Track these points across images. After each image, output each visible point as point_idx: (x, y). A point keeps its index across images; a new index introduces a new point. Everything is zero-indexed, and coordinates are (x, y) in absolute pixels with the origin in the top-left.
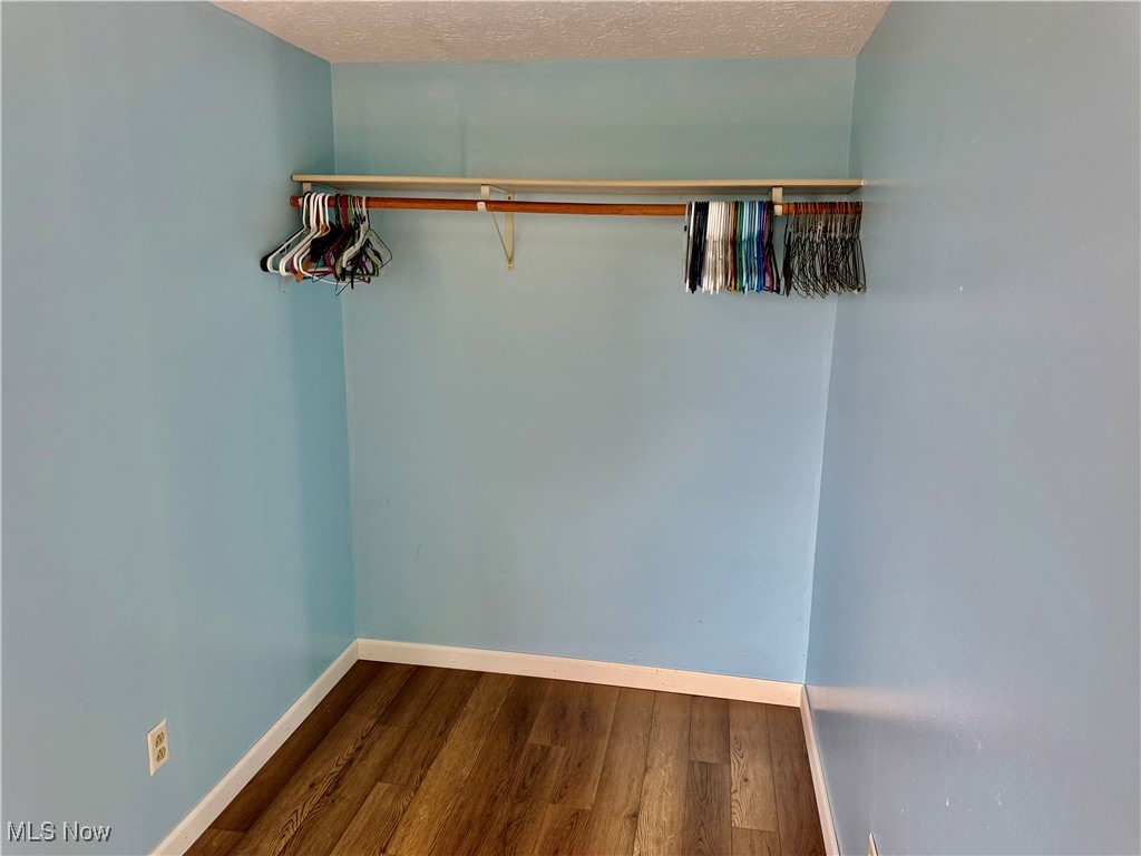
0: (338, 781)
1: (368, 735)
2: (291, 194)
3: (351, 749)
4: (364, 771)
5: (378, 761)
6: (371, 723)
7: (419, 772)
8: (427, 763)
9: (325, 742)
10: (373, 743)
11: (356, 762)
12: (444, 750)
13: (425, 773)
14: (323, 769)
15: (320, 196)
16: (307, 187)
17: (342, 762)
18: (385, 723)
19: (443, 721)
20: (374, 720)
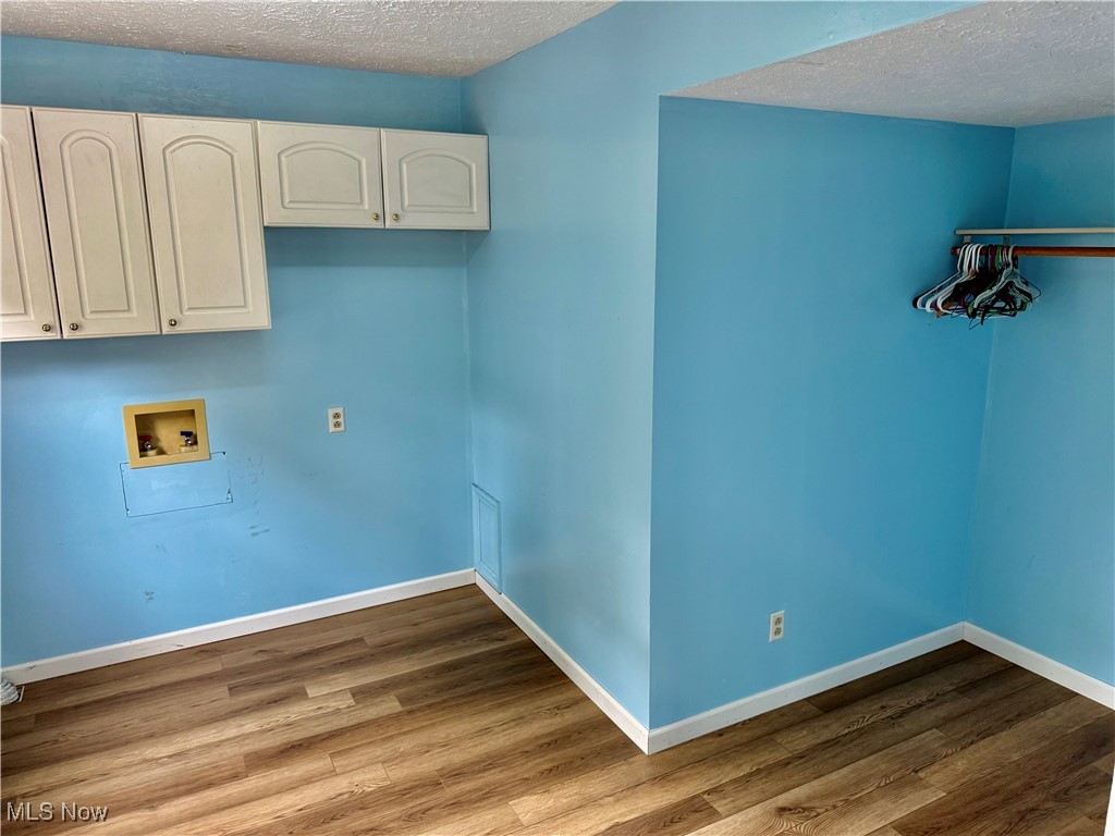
0: (904, 713)
1: (943, 695)
2: (952, 245)
3: (924, 698)
4: (929, 716)
5: (942, 715)
6: (951, 688)
7: (973, 738)
8: (983, 735)
9: (907, 684)
10: (945, 702)
11: (923, 708)
12: (1005, 733)
13: (977, 742)
14: (897, 701)
15: (976, 246)
16: (967, 239)
17: (913, 703)
18: (962, 693)
19: (1016, 713)
20: (955, 687)
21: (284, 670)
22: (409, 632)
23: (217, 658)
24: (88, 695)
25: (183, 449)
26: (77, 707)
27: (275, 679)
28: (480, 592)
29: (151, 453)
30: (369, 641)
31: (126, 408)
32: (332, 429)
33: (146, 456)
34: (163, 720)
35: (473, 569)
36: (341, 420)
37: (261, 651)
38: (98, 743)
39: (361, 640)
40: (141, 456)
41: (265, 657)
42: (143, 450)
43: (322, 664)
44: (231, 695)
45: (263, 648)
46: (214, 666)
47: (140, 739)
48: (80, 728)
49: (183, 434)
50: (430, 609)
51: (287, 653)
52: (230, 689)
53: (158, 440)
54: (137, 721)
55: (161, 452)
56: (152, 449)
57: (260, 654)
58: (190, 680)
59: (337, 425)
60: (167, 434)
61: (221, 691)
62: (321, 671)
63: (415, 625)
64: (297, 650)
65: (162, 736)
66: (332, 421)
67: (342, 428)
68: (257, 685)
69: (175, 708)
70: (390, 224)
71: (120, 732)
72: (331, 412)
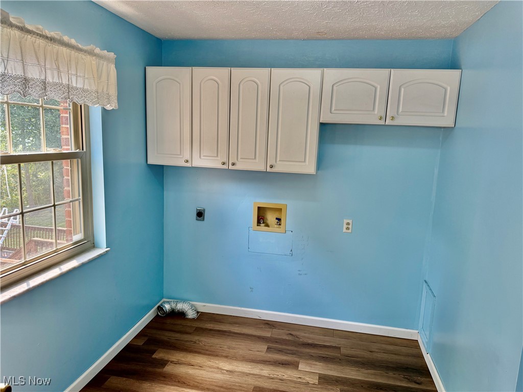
21: (296, 349)
22: (366, 354)
23: (271, 330)
24: (217, 326)
25: (276, 226)
26: (211, 330)
27: (289, 352)
28: (418, 347)
29: (262, 225)
30: (343, 351)
31: (255, 203)
32: (345, 230)
33: (260, 226)
34: (234, 351)
35: (417, 331)
36: (350, 226)
37: (290, 334)
38: (207, 350)
39: (339, 348)
40: (257, 226)
41: (290, 338)
42: (259, 223)
43: (314, 353)
44: (267, 351)
45: (292, 333)
46: (267, 334)
47: (222, 356)
48: (206, 340)
49: (277, 219)
50: (384, 346)
51: (301, 340)
52: (268, 348)
53: (267, 219)
54: (226, 347)
55: (267, 225)
56: (263, 223)
57: (290, 336)
58: (254, 336)
59: (348, 229)
60: (271, 218)
61: (264, 347)
62: (312, 357)
63: (371, 351)
64: (306, 341)
65: (231, 359)
66: (345, 226)
67: (350, 231)
68: (280, 351)
69: (242, 347)
70: (388, 122)
71: (218, 349)
72: (346, 221)
